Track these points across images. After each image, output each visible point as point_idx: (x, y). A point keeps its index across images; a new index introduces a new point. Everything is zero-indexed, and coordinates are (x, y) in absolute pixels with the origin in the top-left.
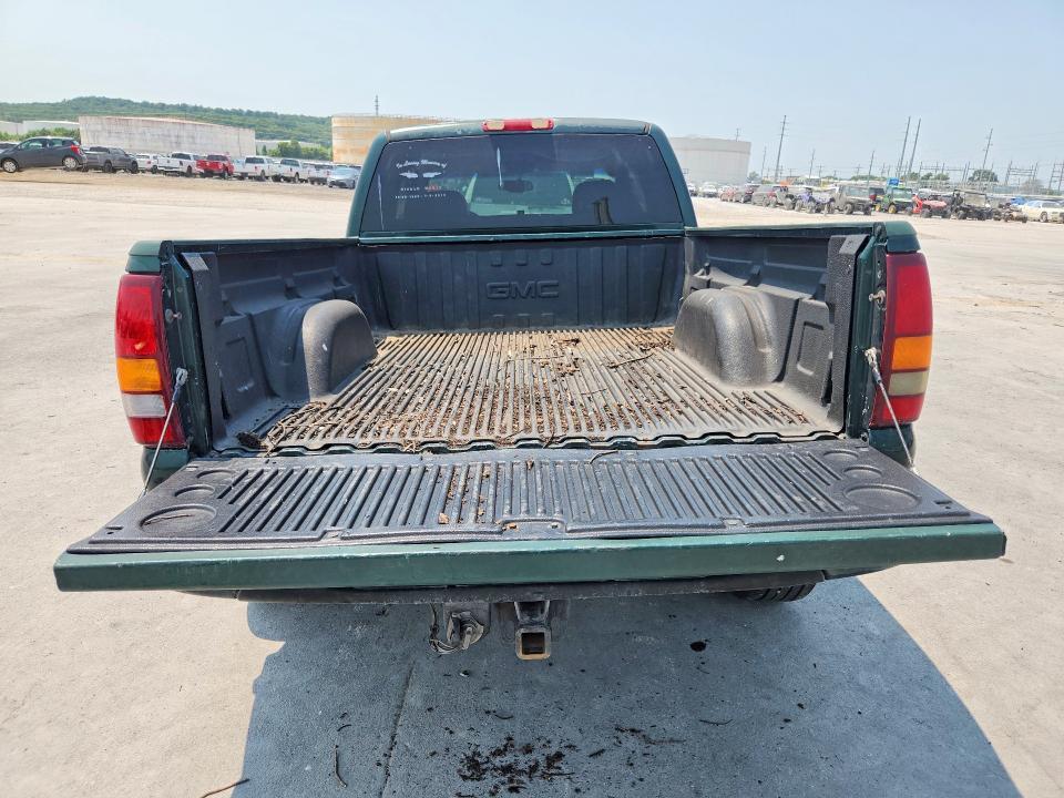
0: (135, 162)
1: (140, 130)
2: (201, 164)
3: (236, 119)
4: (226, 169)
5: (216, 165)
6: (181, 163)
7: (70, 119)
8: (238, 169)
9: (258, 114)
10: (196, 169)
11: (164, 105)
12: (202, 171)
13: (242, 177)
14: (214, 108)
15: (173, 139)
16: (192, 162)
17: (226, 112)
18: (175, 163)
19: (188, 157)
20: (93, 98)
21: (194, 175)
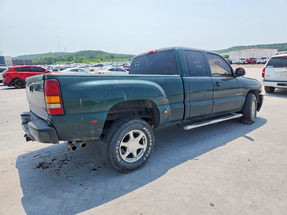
0: (231, 62)
1: (244, 53)
2: (247, 60)
3: (274, 46)
4: (254, 61)
5: (251, 61)
6: (242, 61)
7: (227, 52)
8: (258, 61)
9: (281, 44)
10: (246, 62)
11: (253, 46)
12: (247, 62)
13: (259, 63)
14: (268, 44)
15: (252, 54)
16: (245, 60)
17: (271, 45)
18: (241, 61)
19: (244, 59)
20: (236, 47)
21: (245, 64)
